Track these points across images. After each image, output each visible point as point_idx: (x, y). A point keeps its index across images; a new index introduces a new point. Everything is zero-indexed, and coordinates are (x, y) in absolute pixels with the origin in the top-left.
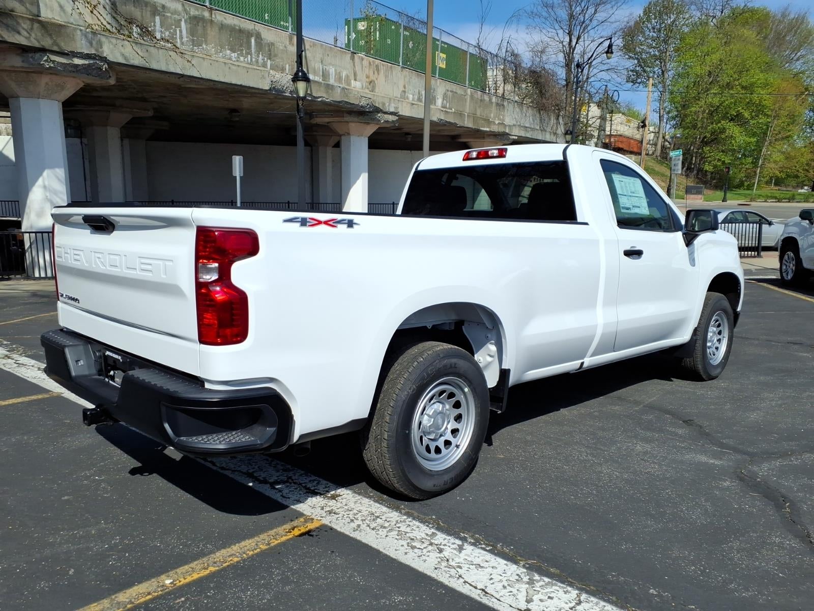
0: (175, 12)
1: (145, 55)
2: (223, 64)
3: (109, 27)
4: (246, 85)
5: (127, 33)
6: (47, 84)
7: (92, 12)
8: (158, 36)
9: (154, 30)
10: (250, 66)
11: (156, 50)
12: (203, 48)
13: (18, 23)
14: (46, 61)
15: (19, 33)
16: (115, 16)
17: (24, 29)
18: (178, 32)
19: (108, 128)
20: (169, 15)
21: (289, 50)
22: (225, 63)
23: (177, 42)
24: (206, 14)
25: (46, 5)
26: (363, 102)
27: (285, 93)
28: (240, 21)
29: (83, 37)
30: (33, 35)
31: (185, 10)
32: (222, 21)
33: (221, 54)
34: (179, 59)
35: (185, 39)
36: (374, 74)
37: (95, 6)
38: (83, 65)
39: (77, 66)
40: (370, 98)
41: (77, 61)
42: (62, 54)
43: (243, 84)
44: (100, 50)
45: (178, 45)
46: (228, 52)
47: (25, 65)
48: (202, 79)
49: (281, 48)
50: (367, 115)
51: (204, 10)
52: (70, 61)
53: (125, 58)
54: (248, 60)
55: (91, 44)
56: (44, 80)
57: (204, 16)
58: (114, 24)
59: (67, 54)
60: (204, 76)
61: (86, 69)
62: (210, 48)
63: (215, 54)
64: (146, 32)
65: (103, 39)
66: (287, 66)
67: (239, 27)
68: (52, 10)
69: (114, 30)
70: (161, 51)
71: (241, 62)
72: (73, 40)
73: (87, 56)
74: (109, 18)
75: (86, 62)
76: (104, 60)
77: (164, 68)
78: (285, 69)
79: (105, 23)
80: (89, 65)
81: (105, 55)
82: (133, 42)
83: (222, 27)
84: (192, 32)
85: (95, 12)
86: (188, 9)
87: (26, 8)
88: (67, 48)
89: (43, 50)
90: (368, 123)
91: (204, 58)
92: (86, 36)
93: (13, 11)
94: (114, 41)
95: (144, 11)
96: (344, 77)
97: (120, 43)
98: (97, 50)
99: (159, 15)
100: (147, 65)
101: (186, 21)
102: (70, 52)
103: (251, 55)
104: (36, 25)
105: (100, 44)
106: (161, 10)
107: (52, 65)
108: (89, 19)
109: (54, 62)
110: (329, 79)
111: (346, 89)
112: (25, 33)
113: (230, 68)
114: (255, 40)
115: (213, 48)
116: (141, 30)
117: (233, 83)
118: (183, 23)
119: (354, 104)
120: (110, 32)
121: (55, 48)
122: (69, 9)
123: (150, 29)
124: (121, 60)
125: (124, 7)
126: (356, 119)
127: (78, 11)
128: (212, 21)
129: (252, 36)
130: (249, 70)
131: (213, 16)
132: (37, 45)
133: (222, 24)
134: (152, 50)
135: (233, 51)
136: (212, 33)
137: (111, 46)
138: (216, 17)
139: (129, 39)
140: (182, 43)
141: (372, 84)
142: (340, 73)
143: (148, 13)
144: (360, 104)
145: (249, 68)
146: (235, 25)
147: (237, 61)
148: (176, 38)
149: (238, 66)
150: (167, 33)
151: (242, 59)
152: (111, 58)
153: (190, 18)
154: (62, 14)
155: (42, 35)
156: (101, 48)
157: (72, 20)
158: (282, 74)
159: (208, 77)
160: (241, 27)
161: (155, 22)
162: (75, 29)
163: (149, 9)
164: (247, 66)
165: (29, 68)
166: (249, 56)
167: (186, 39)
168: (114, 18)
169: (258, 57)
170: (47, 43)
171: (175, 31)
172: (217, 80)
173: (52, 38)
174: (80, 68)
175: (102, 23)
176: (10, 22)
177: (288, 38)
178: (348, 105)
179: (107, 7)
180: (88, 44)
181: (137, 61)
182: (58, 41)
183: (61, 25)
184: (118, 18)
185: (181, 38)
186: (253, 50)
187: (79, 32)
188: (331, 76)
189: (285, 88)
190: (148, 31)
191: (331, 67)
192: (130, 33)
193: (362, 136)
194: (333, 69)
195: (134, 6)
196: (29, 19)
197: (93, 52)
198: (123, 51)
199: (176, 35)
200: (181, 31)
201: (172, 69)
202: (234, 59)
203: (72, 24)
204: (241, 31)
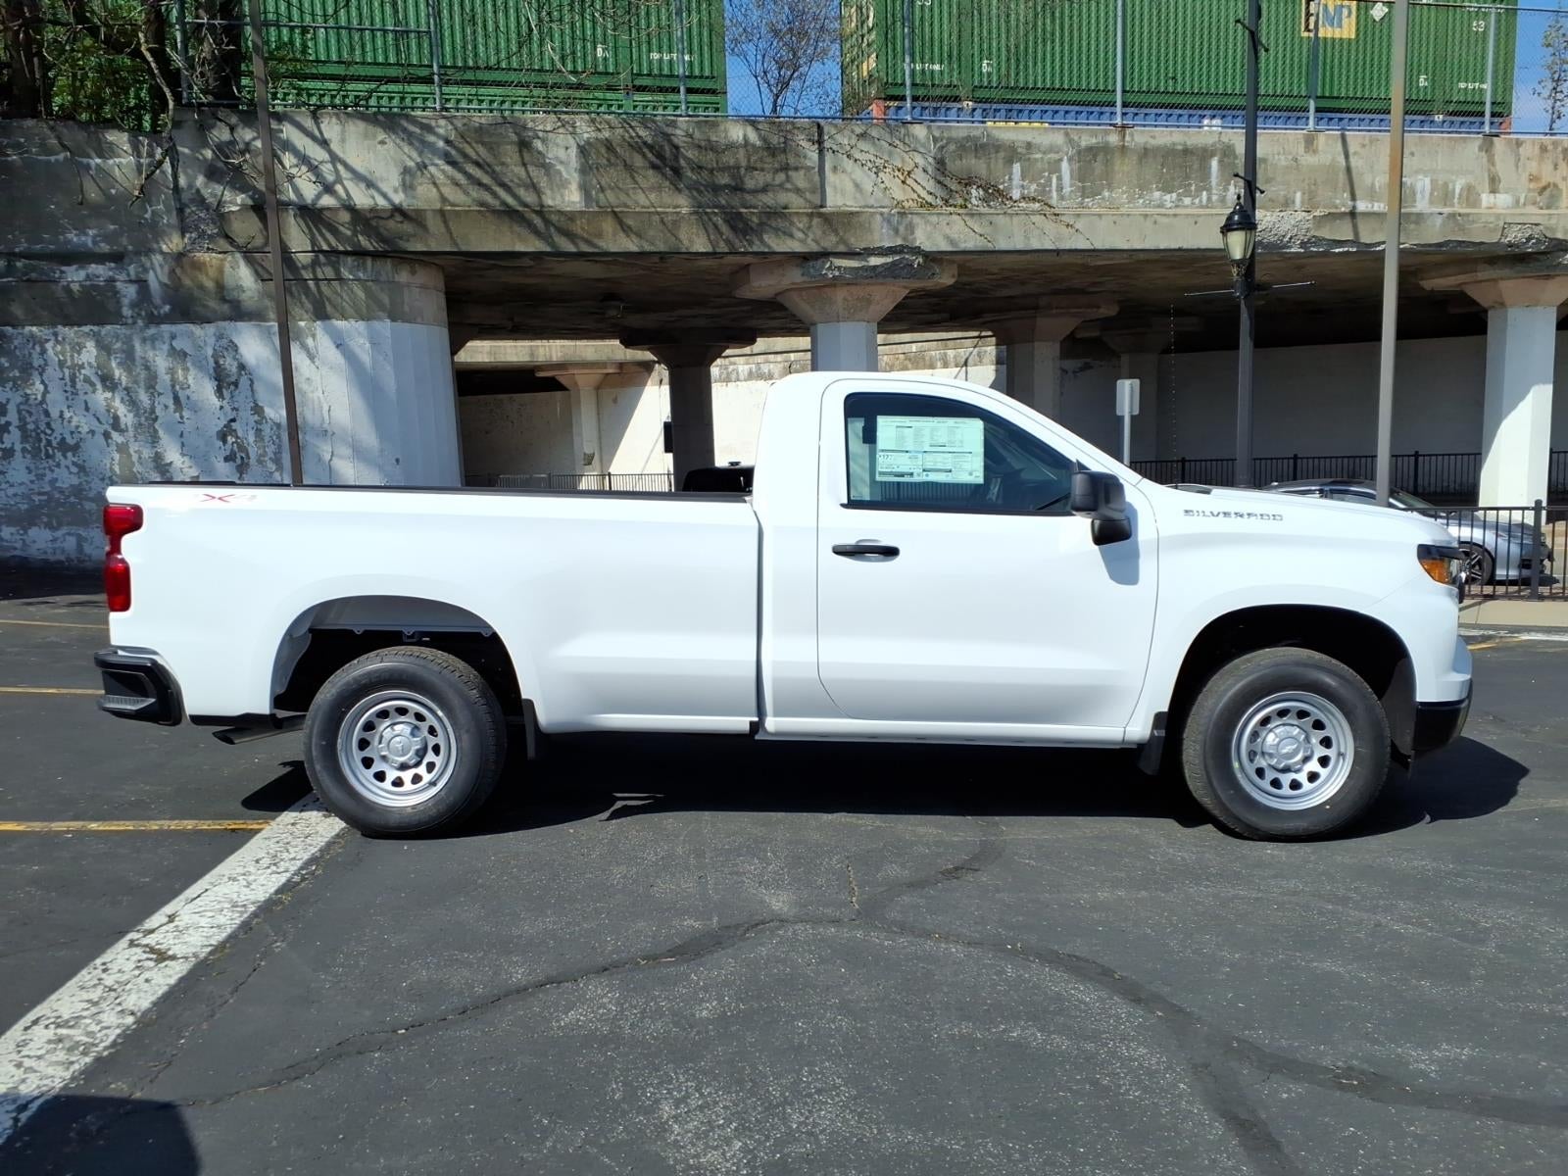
0: (1052, 149)
1: (987, 230)
2: (1142, 218)
3: (929, 199)
4: (1189, 247)
5: (960, 201)
6: (845, 299)
7: (903, 182)
8: (1016, 194)
9: (1010, 188)
10: (1208, 211)
11: (1008, 218)
12: (1103, 198)
13: (792, 223)
14: (830, 268)
15: (791, 236)
16: (942, 179)
17: (799, 229)
18: (1054, 180)
19: (1036, 344)
20: (1039, 156)
21: (1304, 163)
22: (1146, 216)
23: (1051, 198)
24: (1113, 139)
25: (835, 188)
26: (1514, 236)
27: (1291, 247)
28: (1186, 134)
29: (885, 225)
30: (811, 236)
31: (1071, 141)
32: (1146, 143)
33: (1141, 201)
34: (1049, 226)
35: (1067, 190)
36: (1556, 168)
37: (909, 173)
38: (882, 265)
39: (875, 267)
40: (1536, 225)
41: (874, 261)
42: (851, 254)
43: (1185, 247)
44: (911, 237)
45: (1054, 201)
46: (1157, 194)
47: (805, 278)
48: (1094, 250)
49: (1284, 163)
50: (1538, 260)
51: (1106, 132)
52: (864, 263)
53: (952, 242)
54: (1201, 201)
55: (897, 231)
56: (840, 295)
57: (1107, 143)
58: (940, 192)
59: (859, 254)
60: (1099, 245)
61: (890, 271)
62: (1120, 195)
63: (1129, 202)
64: (995, 193)
65: (916, 220)
66: (1298, 195)
67: (1185, 144)
68: (843, 194)
69: (939, 202)
70: (1016, 219)
71: (1187, 207)
72: (870, 230)
73: (891, 251)
74: (931, 185)
75: (889, 260)
76: (917, 251)
77: (1020, 246)
78: (1294, 202)
79: (923, 194)
80: (893, 263)
81: (917, 244)
82: (966, 214)
83: (1146, 153)
84: (1082, 176)
85: (909, 181)
86: (1076, 138)
87: (805, 199)
88: (859, 245)
89: (825, 255)
90: (1548, 277)
91: (1100, 216)
92: (889, 222)
93: (786, 208)
94: (934, 219)
95: (993, 160)
96: (1457, 191)
97: (944, 220)
98: (904, 239)
99: (1020, 160)
100: (990, 247)
101: (1070, 160)
102: (864, 249)
103: (1209, 190)
104: (816, 221)
105: (911, 228)
106: (1024, 151)
107: (837, 274)
108: (898, 193)
109: (839, 268)
110: (1415, 201)
111: (1460, 215)
112: (800, 235)
113: (1155, 222)
114: (1220, 162)
115: (1124, 193)
116: (986, 191)
117: (1162, 247)
118: (1065, 166)
119: (1482, 243)
120: (931, 205)
121: (842, 248)
122: (868, 186)
123: (1001, 187)
124: (944, 246)
125: (958, 162)
126: (1506, 272)
127: (883, 186)
128: (1123, 149)
129: (1212, 155)
130: (1200, 220)
131: (1127, 138)
132: (815, 248)
133: (1145, 149)
134: (1001, 220)
135: (1167, 189)
136: (1123, 168)
137: (929, 229)
138: (1133, 140)
139: (961, 211)
140: (1062, 198)
141: (1547, 193)
142: (1446, 184)
143: (1001, 161)
144: (1505, 241)
145: (1199, 216)
146: (1174, 144)
147: (1177, 206)
148: (1050, 191)
149: (1175, 215)
150: (1034, 187)
151: (1187, 201)
152: (927, 247)
153: (1079, 152)
154: (858, 195)
155: (824, 232)
156: (913, 233)
157: (872, 201)
158: (1282, 214)
159: (1107, 246)
160: (1189, 143)
161: (1011, 174)
162: (873, 214)
163: (1002, 154)
164: (1201, 211)
165: (810, 282)
166: (1205, 193)
167: (1069, 189)
168: (939, 182)
169: (1226, 189)
170: (830, 242)
171: (1049, 180)
172: (1126, 247)
173: (837, 234)
174: (880, 269)
175: (919, 196)
176: (780, 223)
177: (1302, 141)
178: (1468, 247)
179: (930, 170)
180: (892, 232)
181: (971, 243)
182: (845, 237)
183: (852, 213)
184: (947, 181)
185: (1060, 188)
186: (1214, 180)
187: (878, 217)
188: (1419, 196)
189: (1287, 239)
190: (998, 191)
191: (1420, 177)
192: (966, 200)
193: (1536, 305)
194: (1427, 181)
195: (976, 157)
196: (807, 214)
197: (899, 242)
198: (948, 231)
199: (1051, 186)
200: (1059, 178)
201: (1035, 245)
202: (1169, 205)
203: (872, 207)
204: (1187, 151)
